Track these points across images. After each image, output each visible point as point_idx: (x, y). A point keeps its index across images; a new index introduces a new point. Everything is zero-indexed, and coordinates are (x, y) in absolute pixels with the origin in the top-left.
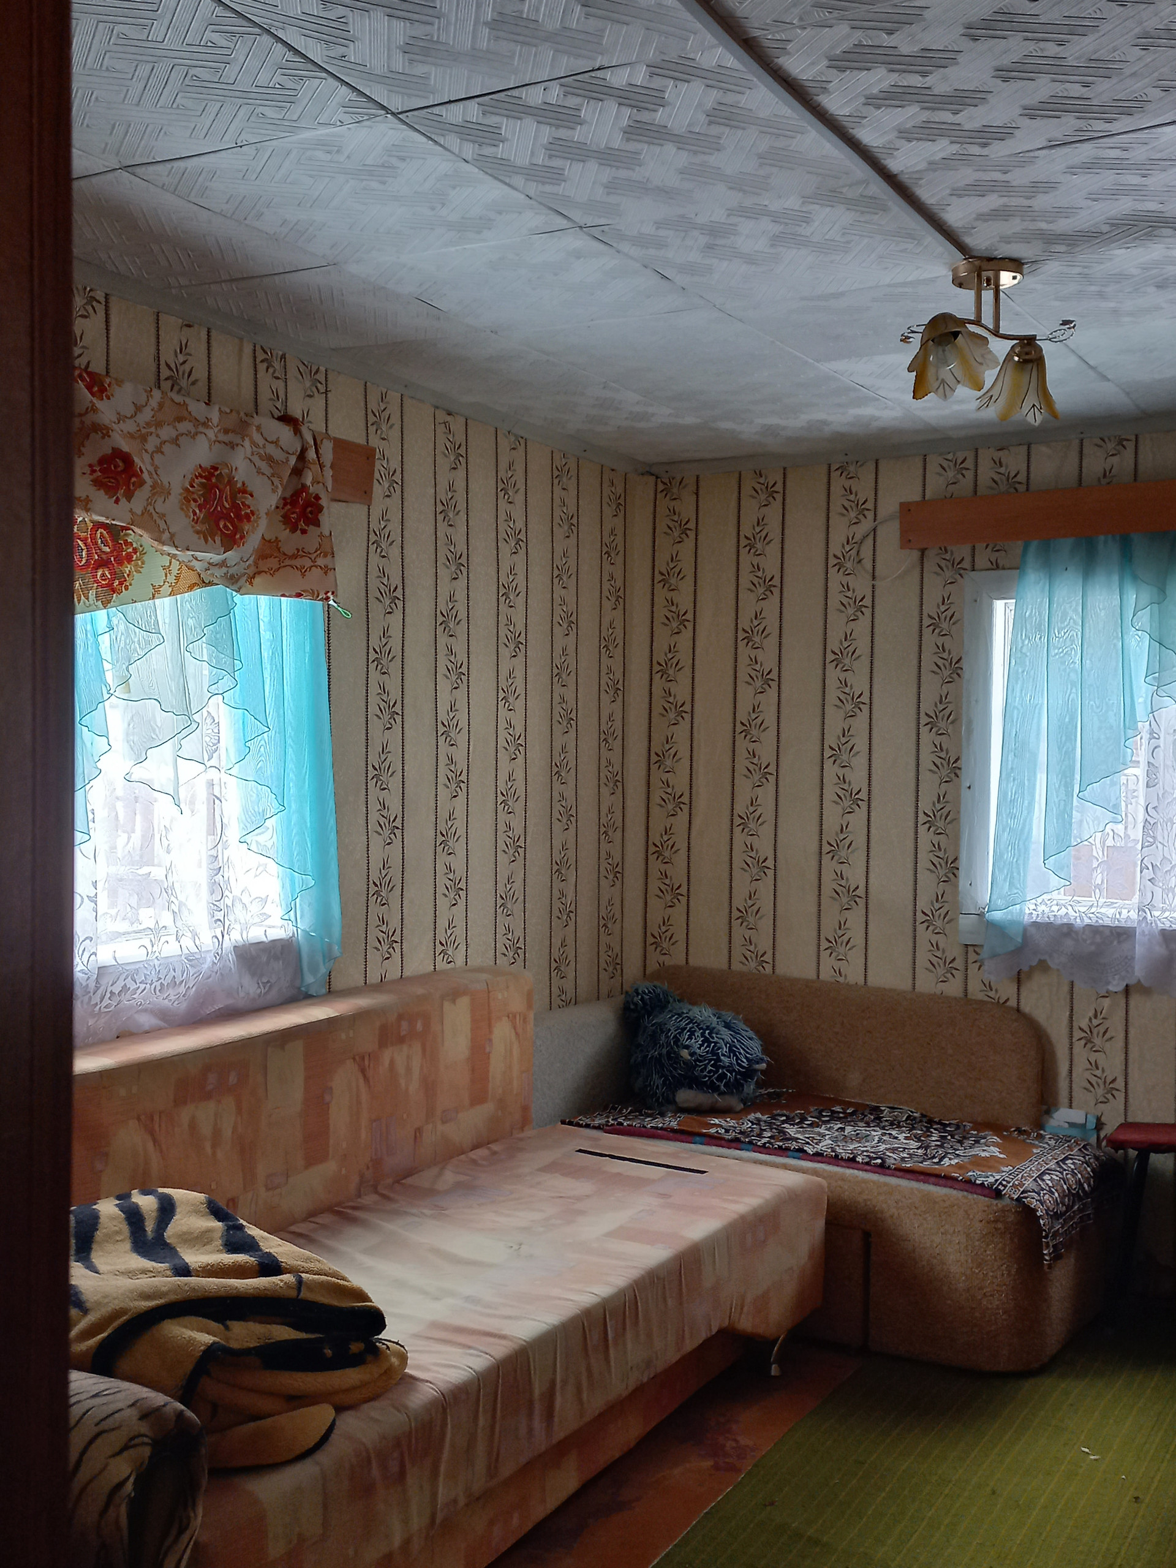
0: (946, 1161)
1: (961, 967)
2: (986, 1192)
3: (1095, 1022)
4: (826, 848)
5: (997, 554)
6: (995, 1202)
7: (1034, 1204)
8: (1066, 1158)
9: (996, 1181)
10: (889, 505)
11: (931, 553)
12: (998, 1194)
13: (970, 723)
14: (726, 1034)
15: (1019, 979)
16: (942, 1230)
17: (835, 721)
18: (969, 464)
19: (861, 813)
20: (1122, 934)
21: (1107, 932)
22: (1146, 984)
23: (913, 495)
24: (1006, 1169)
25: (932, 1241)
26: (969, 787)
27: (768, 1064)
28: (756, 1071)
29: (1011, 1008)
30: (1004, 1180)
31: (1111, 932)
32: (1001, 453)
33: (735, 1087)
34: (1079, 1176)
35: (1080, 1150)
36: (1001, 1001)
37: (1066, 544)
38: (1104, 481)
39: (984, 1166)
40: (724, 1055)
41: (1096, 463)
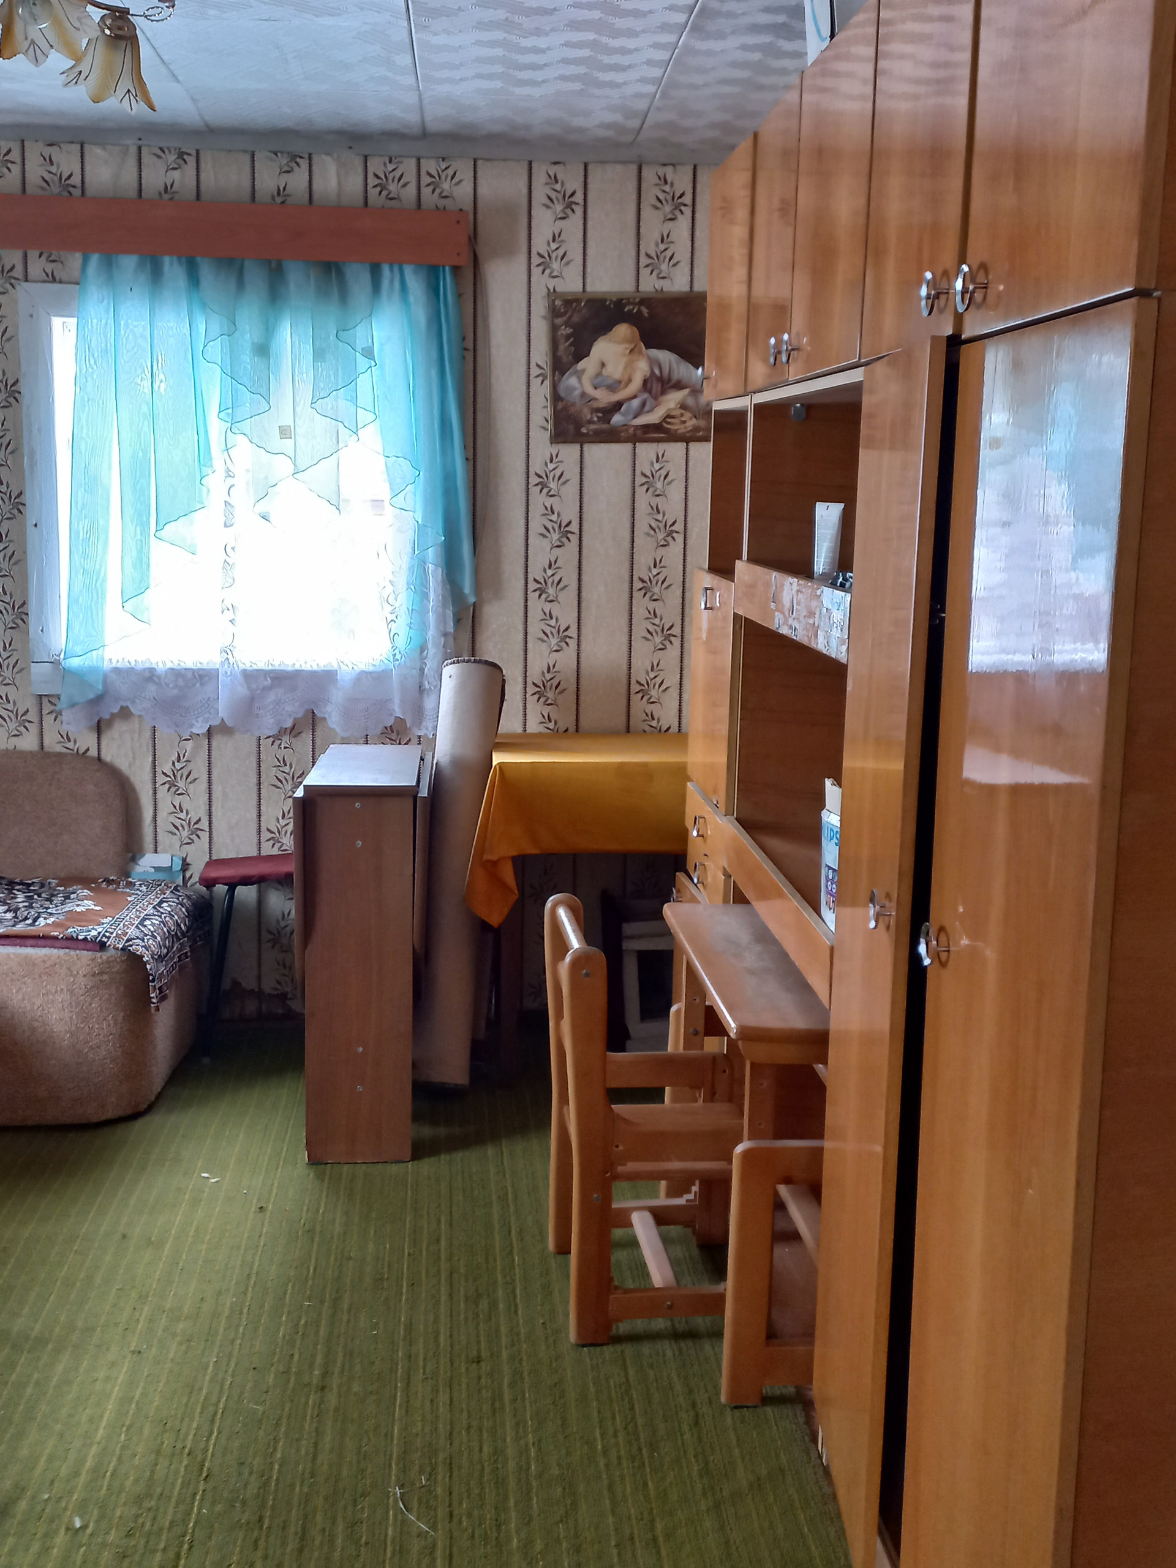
0: (41, 922)
1: (35, 719)
2: (90, 946)
3: (178, 766)
5: (53, 265)
6: (98, 954)
7: (140, 950)
8: (161, 902)
9: (99, 933)
12: (102, 946)
13: (32, 454)
15: (99, 728)
16: (44, 991)
18: (15, 156)
20: (202, 677)
21: (190, 675)
22: (229, 723)
24: (105, 921)
25: (34, 1003)
26: (36, 525)
29: (92, 758)
30: (106, 931)
31: (194, 675)
32: (51, 149)
34: (176, 917)
35: (172, 892)
36: (81, 751)
37: (128, 262)
38: (166, 197)
39: (83, 921)
41: (156, 176)
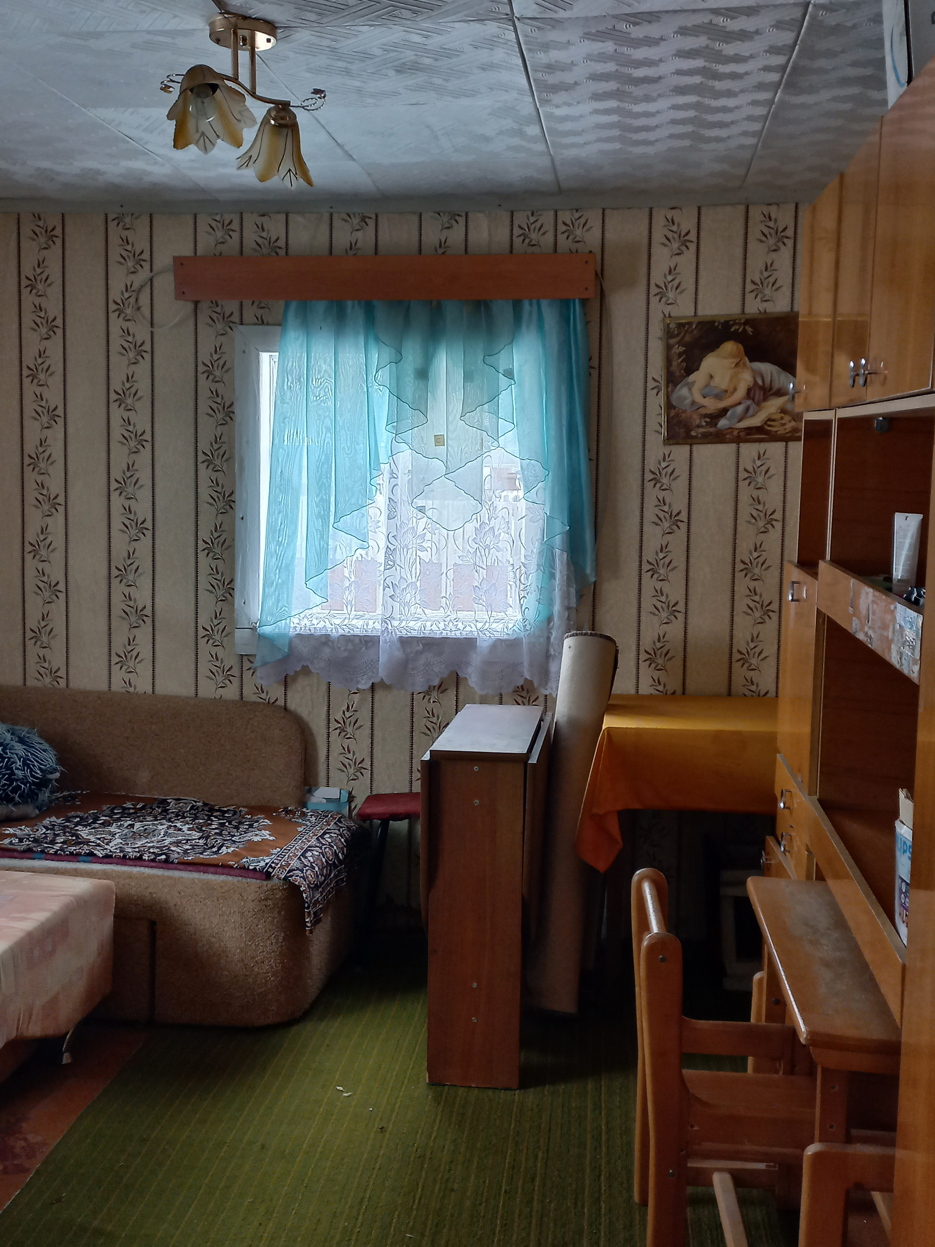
0: (224, 850)
1: (238, 674)
2: (258, 875)
3: (348, 714)
4: (115, 572)
5: (261, 311)
6: (265, 883)
7: (298, 881)
8: (325, 833)
9: (267, 864)
10: (164, 259)
11: (204, 306)
12: (268, 876)
13: (242, 461)
14: (20, 749)
15: (286, 682)
16: (220, 912)
17: (120, 457)
18: (236, 226)
19: (147, 541)
20: (369, 642)
21: (357, 641)
22: (387, 682)
23: (188, 251)
24: (275, 851)
25: (211, 922)
26: (242, 518)
27: (62, 773)
28: (50, 780)
29: (280, 707)
30: (273, 862)
31: (360, 640)
32: (263, 219)
33: (30, 797)
34: (335, 847)
35: (335, 823)
36: (272, 701)
37: (320, 306)
38: (351, 253)
39: (255, 850)
40: (18, 769)
41: (344, 236)
